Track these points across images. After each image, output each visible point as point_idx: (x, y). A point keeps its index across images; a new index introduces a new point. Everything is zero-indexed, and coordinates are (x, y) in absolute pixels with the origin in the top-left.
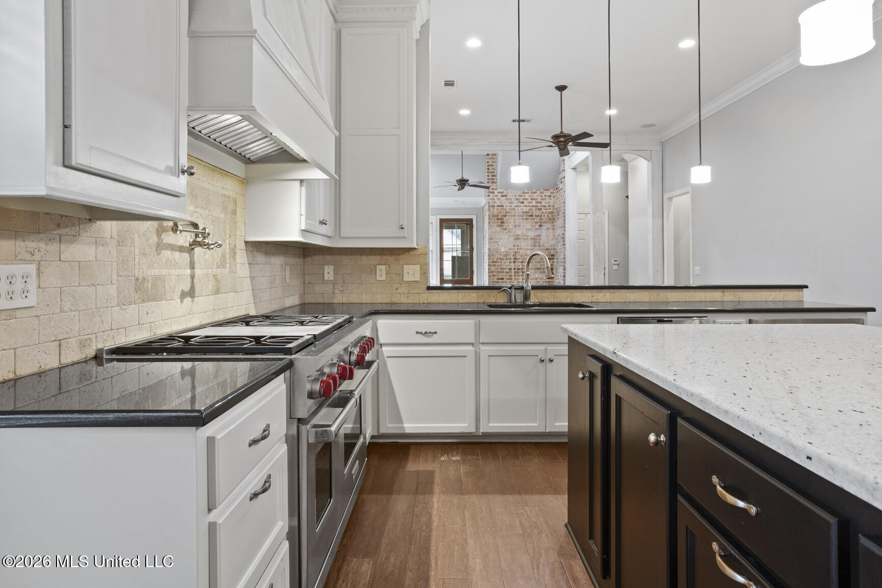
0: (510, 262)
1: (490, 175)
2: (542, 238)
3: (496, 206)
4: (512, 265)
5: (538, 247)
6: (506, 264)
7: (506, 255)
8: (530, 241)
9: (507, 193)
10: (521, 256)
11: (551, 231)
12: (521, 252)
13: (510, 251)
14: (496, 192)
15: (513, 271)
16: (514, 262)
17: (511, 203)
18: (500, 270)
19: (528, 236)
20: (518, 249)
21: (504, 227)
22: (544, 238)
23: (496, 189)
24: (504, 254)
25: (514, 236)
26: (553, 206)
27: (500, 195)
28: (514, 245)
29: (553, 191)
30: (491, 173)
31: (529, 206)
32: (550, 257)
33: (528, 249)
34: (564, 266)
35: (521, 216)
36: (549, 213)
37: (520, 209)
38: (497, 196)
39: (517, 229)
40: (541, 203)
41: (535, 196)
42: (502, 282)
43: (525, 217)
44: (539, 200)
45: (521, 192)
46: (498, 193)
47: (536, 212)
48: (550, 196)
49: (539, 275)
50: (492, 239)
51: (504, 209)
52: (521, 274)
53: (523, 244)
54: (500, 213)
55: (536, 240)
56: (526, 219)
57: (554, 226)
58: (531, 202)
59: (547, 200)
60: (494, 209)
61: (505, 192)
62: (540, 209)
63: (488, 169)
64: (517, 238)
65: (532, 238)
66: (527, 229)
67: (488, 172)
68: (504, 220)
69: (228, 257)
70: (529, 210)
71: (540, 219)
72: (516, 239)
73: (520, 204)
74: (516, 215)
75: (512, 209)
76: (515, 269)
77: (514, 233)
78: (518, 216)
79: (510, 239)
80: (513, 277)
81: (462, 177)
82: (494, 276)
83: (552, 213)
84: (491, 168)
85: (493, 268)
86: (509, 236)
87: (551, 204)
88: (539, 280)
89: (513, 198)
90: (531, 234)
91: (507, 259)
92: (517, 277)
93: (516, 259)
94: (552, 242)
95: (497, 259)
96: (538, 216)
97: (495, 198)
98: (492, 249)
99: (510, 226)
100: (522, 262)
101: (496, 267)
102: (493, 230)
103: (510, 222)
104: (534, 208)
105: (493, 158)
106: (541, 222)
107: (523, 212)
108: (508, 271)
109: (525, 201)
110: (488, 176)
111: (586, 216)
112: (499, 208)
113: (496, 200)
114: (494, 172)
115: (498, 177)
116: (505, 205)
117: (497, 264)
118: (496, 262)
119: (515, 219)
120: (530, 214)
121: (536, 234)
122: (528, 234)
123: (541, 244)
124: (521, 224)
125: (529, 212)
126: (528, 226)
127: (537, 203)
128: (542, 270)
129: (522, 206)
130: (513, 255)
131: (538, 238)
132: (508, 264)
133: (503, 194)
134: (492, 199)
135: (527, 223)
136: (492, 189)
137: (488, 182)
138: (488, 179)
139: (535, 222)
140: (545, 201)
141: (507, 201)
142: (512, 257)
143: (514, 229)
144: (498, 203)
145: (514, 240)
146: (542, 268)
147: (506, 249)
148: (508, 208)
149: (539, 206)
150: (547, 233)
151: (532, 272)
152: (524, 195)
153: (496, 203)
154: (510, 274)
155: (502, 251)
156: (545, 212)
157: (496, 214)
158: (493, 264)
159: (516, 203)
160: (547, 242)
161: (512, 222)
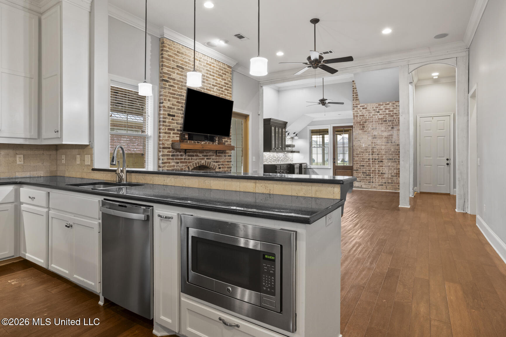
0: (369, 154)
1: (355, 95)
2: (394, 137)
3: (359, 116)
5: (390, 143)
6: (366, 156)
7: (366, 150)
8: (384, 139)
9: (367, 106)
10: (378, 150)
12: (378, 147)
13: (369, 147)
14: (359, 106)
15: (371, 160)
16: (372, 154)
17: (370, 113)
18: (361, 160)
19: (383, 136)
20: (375, 145)
21: (365, 130)
23: (359, 104)
24: (364, 148)
25: (372, 136)
27: (361, 108)
28: (372, 143)
30: (355, 93)
31: (384, 114)
33: (383, 145)
35: (377, 121)
37: (376, 116)
38: (359, 109)
39: (374, 131)
40: (393, 111)
41: (388, 107)
42: (363, 168)
43: (381, 122)
44: (391, 109)
45: (378, 104)
46: (360, 106)
47: (388, 118)
49: (391, 164)
50: (356, 138)
51: (364, 118)
52: (377, 163)
53: (379, 142)
54: (362, 120)
55: (389, 139)
56: (381, 124)
58: (385, 111)
60: (357, 118)
61: (366, 105)
62: (393, 116)
63: (353, 91)
64: (374, 137)
65: (386, 137)
66: (382, 131)
67: (353, 93)
68: (365, 125)
70: (383, 117)
71: (392, 123)
73: (377, 113)
74: (374, 121)
75: (371, 117)
76: (372, 159)
77: (372, 133)
78: (375, 122)
79: (369, 138)
80: (371, 165)
81: (323, 98)
82: (357, 163)
86: (368, 136)
88: (391, 167)
89: (371, 110)
90: (385, 134)
91: (366, 152)
92: (374, 165)
93: (373, 152)
95: (359, 152)
96: (390, 121)
97: (358, 110)
98: (356, 145)
99: (369, 129)
100: (378, 154)
101: (359, 158)
102: (357, 132)
103: (369, 126)
104: (387, 116)
106: (393, 125)
107: (379, 119)
108: (367, 160)
109: (380, 111)
110: (353, 96)
111: (433, 119)
112: (361, 117)
113: (359, 112)
116: (365, 115)
117: (360, 155)
118: (359, 154)
119: (373, 124)
120: (384, 120)
121: (389, 134)
122: (382, 134)
123: (393, 140)
124: (378, 127)
125: (383, 119)
126: (383, 129)
127: (389, 111)
128: (393, 160)
129: (378, 114)
130: (371, 149)
131: (391, 136)
132: (367, 155)
133: (364, 107)
134: (356, 111)
135: (382, 127)
136: (356, 104)
137: (353, 100)
138: (353, 98)
139: (388, 126)
140: (396, 109)
141: (367, 112)
142: (371, 151)
143: (372, 131)
144: (360, 114)
145: (372, 138)
146: (393, 158)
147: (366, 145)
148: (367, 117)
149: (391, 114)
150: (397, 133)
151: (385, 161)
152: (379, 106)
153: (359, 114)
154: (369, 162)
155: (363, 146)
156: (396, 118)
157: (359, 121)
158: (357, 155)
159: (373, 113)
160: (398, 140)
161: (371, 126)
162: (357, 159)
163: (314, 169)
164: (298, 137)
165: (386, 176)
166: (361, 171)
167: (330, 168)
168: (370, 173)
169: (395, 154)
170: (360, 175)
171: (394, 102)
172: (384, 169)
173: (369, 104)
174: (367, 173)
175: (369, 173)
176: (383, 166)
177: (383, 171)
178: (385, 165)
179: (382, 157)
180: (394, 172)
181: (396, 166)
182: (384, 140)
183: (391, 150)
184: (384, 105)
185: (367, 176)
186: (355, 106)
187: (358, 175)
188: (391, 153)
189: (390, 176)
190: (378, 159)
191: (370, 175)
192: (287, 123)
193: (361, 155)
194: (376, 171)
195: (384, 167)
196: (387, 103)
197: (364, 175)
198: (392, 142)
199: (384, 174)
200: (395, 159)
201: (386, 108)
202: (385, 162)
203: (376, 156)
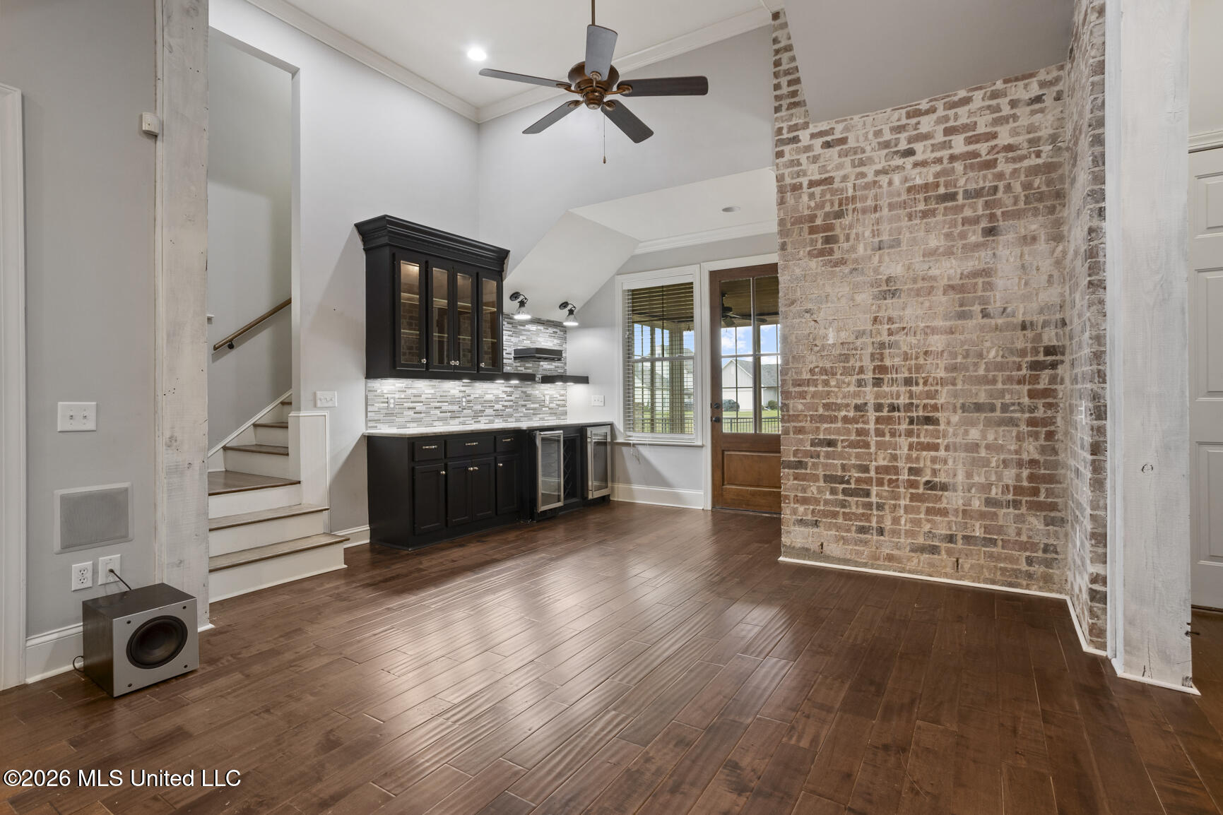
0: (860, 383)
1: (784, 81)
2: (1000, 283)
3: (805, 185)
4: (869, 395)
5: (978, 320)
6: (845, 391)
7: (846, 358)
8: (944, 299)
9: (847, 129)
10: (906, 357)
11: (1042, 246)
12: (906, 342)
13: (859, 343)
14: (804, 136)
15: (872, 415)
16: (878, 382)
17: (862, 163)
18: (821, 411)
19: (933, 278)
20: (890, 333)
21: (836, 256)
22: (1006, 282)
23: (806, 125)
24: (836, 352)
25: (876, 283)
26: (1054, 139)
27: (818, 142)
28: (875, 320)
29: (1055, 74)
30: (786, 73)
31: (940, 160)
32: (1041, 357)
33: (934, 331)
34: (1096, 397)
36: (1033, 171)
37: (897, 179)
38: (808, 148)
39: (886, 258)
40: (994, 136)
41: (963, 115)
42: (828, 456)
43: (921, 206)
44: (981, 129)
45: (904, 111)
46: (813, 136)
47: (965, 180)
48: (1038, 99)
49: (984, 437)
51: (834, 192)
52: (904, 426)
53: (911, 312)
54: (821, 206)
55: (969, 293)
56: (925, 214)
57: (1058, 223)
58: (947, 145)
59: (1024, 121)
60: (798, 198)
61: (839, 127)
62: (991, 164)
63: (777, 64)
64: (889, 290)
65: (952, 287)
66: (930, 254)
67: (776, 75)
68: (838, 231)
70: (937, 175)
71: (988, 204)
72: (884, 295)
73: (898, 161)
74: (884, 203)
75: (867, 187)
76: (878, 407)
77: (876, 271)
78: (891, 207)
79: (859, 298)
80: (873, 440)
82: (800, 431)
83: (1050, 168)
86: (856, 288)
87: (1044, 133)
88: (983, 453)
89: (870, 147)
90: (948, 269)
91: (847, 372)
92: (887, 438)
93: (882, 369)
94: (1051, 295)
96: (978, 193)
97: (803, 158)
98: (793, 338)
99: (861, 247)
100: (908, 382)
102: (798, 271)
103: (859, 234)
104: (959, 166)
106: (992, 217)
107: (909, 190)
108: (851, 414)
109: (918, 147)
110: (777, 87)
112: (817, 190)
113: (805, 164)
116: (837, 175)
117: (812, 389)
119: (878, 222)
120: (942, 190)
121: (971, 265)
122: (931, 273)
123: (995, 306)
124: (906, 236)
125: (937, 185)
126: (934, 242)
127: (969, 141)
128: (998, 413)
129: (909, 166)
130: (872, 355)
131: (980, 281)
132: (852, 388)
133: (829, 138)
134: (792, 163)
135: (928, 230)
136: (791, 129)
137: (777, 109)
138: (777, 98)
139: (966, 221)
140: (1012, 125)
141: (847, 160)
142: (868, 364)
143: (876, 259)
144: (814, 173)
145: (875, 298)
146: (998, 404)
147: (843, 334)
148: (850, 185)
149: (983, 153)
150: (1022, 256)
151: (950, 421)
152: (914, 121)
153: (805, 175)
154: (860, 426)
155: (831, 341)
156: (1015, 171)
157: (806, 212)
158: (797, 389)
159: (880, 160)
160: (1026, 298)
161: (867, 233)
162: (800, 407)
163: (641, 449)
164: (575, 320)
165: (953, 500)
166: (820, 472)
167: (699, 443)
168: (869, 481)
169: (1009, 380)
170: (813, 490)
171: (999, 85)
172: (945, 462)
173: (856, 118)
174: (848, 482)
175: (858, 480)
176: (935, 447)
177: (934, 472)
178: (951, 440)
179: (931, 395)
180: (1000, 478)
181: (1013, 448)
182: (942, 301)
183: (980, 356)
184: (941, 112)
185: (851, 495)
186: (785, 135)
187: (804, 490)
188: (981, 372)
189: (976, 504)
190: (909, 407)
191: (868, 494)
192: (507, 253)
193: (820, 388)
194: (896, 470)
195: (942, 453)
196: (956, 99)
197: (833, 491)
198: (990, 308)
199: (944, 487)
200: (1005, 408)
201: (951, 123)
202: (949, 423)
203: (898, 393)
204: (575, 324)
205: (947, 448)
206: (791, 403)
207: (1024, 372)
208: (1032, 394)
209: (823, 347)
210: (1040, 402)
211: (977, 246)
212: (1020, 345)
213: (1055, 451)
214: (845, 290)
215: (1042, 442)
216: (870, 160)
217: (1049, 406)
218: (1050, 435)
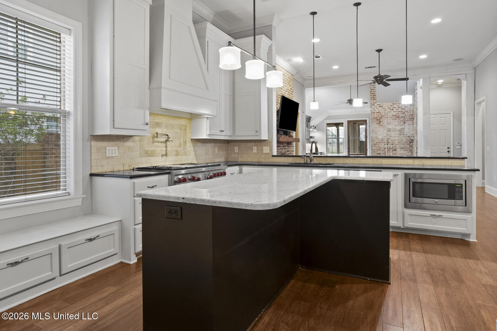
0: (385, 144)
1: (372, 95)
2: (405, 130)
3: (376, 112)
4: (386, 146)
5: (402, 135)
6: (382, 146)
7: (382, 140)
8: (398, 132)
9: (383, 104)
10: (392, 141)
11: (411, 125)
12: (392, 138)
13: (384, 138)
14: (376, 105)
15: (386, 149)
16: (387, 144)
17: (385, 110)
18: (378, 149)
19: (396, 129)
20: (389, 137)
21: (381, 124)
22: (406, 131)
23: (376, 103)
24: (381, 139)
25: (387, 129)
26: (413, 111)
27: (378, 106)
28: (387, 135)
30: (373, 94)
31: (397, 112)
32: (411, 141)
33: (396, 137)
34: (416, 147)
35: (392, 117)
36: (410, 115)
37: (391, 113)
38: (376, 107)
39: (389, 125)
40: (405, 109)
43: (394, 118)
44: (403, 108)
45: (392, 103)
46: (377, 105)
47: (401, 115)
49: (403, 152)
50: (373, 131)
51: (381, 114)
53: (393, 134)
54: (378, 116)
55: (401, 131)
56: (395, 119)
57: (413, 122)
58: (398, 109)
60: (375, 114)
61: (382, 104)
62: (404, 113)
63: (371, 92)
64: (389, 130)
65: (399, 130)
66: (396, 125)
67: (371, 94)
68: (381, 120)
69: (182, 144)
70: (397, 114)
71: (404, 119)
72: (388, 131)
73: (391, 111)
74: (389, 117)
75: (386, 114)
76: (388, 148)
77: (387, 127)
78: (390, 118)
79: (384, 131)
81: (351, 98)
82: (375, 152)
83: (412, 115)
84: (372, 91)
85: (374, 148)
87: (411, 110)
89: (387, 108)
90: (398, 128)
91: (382, 143)
92: (389, 153)
93: (388, 142)
94: (412, 132)
95: (377, 142)
96: (403, 117)
97: (375, 108)
98: (373, 137)
99: (385, 123)
100: (392, 144)
101: (376, 147)
102: (374, 126)
103: (385, 121)
104: (400, 113)
105: (374, 86)
106: (404, 121)
107: (393, 115)
108: (383, 149)
109: (394, 109)
110: (371, 96)
111: (436, 116)
112: (378, 114)
114: (375, 93)
115: (377, 96)
116: (381, 112)
118: (376, 144)
119: (388, 120)
120: (397, 116)
121: (402, 127)
122: (396, 128)
124: (392, 122)
125: (397, 115)
126: (396, 123)
127: (401, 109)
128: (405, 149)
129: (393, 112)
130: (387, 140)
131: (403, 130)
133: (380, 106)
134: (373, 109)
135: (395, 122)
136: (374, 103)
137: (371, 99)
138: (371, 97)
139: (401, 121)
140: (407, 108)
141: (383, 110)
142: (386, 142)
143: (387, 125)
145: (387, 131)
146: (405, 147)
147: (382, 137)
148: (383, 113)
149: (403, 111)
150: (408, 127)
152: (393, 105)
154: (384, 151)
155: (380, 138)
156: (408, 114)
157: (376, 117)
158: (374, 145)
159: (388, 110)
160: (409, 133)
161: (386, 121)
169: (407, 144)
173: (384, 103)
178: (398, 153)
179: (396, 146)
181: (407, 154)
182: (397, 132)
183: (403, 141)
184: (397, 104)
186: (372, 104)
188: (403, 143)
190: (392, 148)
192: (311, 117)
193: (378, 145)
198: (404, 134)
200: (406, 148)
201: (399, 106)
202: (398, 150)
203: (390, 146)
204: (316, 130)
205: (398, 154)
206: (373, 147)
207: (409, 143)
208: (410, 146)
209: (379, 139)
210: (411, 147)
211: (402, 125)
212: (408, 139)
213: (413, 154)
214: (382, 130)
215: (411, 153)
216: (386, 110)
217: (412, 148)
218: (412, 152)
